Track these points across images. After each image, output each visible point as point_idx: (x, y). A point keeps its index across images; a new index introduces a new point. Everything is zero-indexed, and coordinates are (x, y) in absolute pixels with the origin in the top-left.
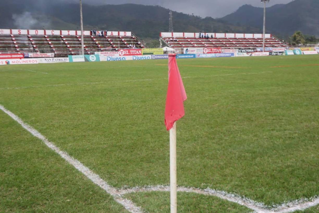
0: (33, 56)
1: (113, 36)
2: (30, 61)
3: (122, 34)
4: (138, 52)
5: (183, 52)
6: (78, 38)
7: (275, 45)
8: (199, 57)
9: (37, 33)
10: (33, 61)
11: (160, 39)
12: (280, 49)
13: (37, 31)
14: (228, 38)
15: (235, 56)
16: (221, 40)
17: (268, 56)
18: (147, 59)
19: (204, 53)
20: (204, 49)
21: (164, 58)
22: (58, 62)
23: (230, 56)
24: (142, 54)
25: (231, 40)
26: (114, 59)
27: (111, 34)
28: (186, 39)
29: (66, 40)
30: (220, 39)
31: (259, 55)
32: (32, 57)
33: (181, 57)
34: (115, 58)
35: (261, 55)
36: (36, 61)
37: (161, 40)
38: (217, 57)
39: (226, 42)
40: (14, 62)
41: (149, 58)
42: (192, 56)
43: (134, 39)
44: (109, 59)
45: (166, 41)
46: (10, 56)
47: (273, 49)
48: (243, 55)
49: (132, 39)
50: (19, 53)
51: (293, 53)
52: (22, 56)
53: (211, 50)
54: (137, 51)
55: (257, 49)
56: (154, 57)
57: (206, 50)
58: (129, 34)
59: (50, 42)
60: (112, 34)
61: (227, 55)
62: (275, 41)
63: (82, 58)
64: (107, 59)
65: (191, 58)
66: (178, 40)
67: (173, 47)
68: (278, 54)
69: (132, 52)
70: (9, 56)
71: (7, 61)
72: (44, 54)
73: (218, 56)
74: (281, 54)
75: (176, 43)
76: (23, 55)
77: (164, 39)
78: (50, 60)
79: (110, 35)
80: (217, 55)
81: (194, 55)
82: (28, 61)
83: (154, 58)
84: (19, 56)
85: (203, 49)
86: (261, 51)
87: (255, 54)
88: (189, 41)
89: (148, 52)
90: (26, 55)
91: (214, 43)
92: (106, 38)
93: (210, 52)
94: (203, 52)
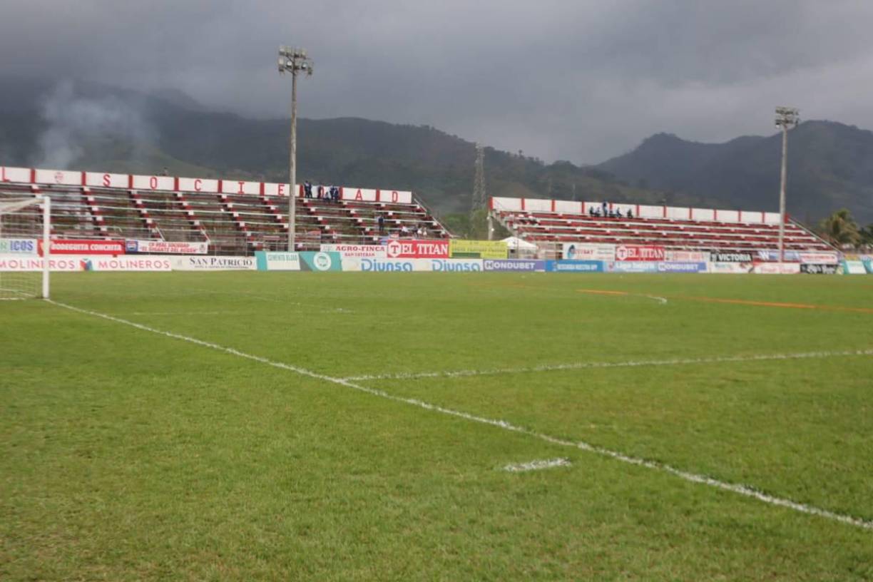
0: (150, 250)
1: (362, 201)
2: (148, 264)
3: (386, 196)
4: (440, 248)
5: (561, 253)
6: (266, 203)
7: (802, 245)
8: (613, 270)
9: (154, 185)
10: (158, 265)
11: (489, 214)
12: (822, 257)
13: (156, 179)
14: (672, 220)
15: (708, 271)
16: (655, 225)
17: (797, 274)
18: (471, 270)
19: (617, 259)
20: (617, 248)
21: (519, 270)
22: (226, 268)
23: (695, 272)
24: (450, 255)
25: (682, 227)
26: (381, 268)
27: (357, 197)
28: (560, 218)
29: (235, 209)
30: (650, 221)
31: (774, 270)
32: (148, 250)
33: (564, 268)
34: (384, 264)
35: (778, 272)
36: (165, 262)
37: (492, 217)
38: (659, 272)
39: (669, 232)
40: (105, 263)
41: (476, 267)
42: (594, 267)
43: (418, 211)
44: (367, 266)
45: (506, 222)
46: (86, 247)
47: (804, 257)
48: (731, 268)
49: (413, 211)
50: (108, 239)
51: (862, 270)
52: (119, 248)
53: (637, 252)
54: (437, 247)
55: (760, 253)
56: (491, 265)
57: (622, 251)
58: (405, 197)
59: (191, 213)
60: (361, 197)
61: (689, 267)
62: (799, 234)
63: (294, 258)
64: (363, 265)
65: (590, 271)
66: (538, 220)
67: (528, 239)
68: (825, 269)
69: (423, 249)
70: (82, 245)
71: (86, 262)
72: (181, 246)
73: (663, 269)
74: (831, 270)
75: (536, 228)
76: (123, 245)
77: (503, 214)
78: (206, 262)
79: (354, 198)
80: (661, 266)
81: (599, 263)
82: (144, 263)
83: (490, 268)
84: (110, 248)
85: (614, 249)
86: (772, 260)
87: (762, 269)
88: (569, 225)
89: (466, 251)
90: (129, 246)
91: (637, 231)
92: (344, 207)
93: (634, 256)
94: (616, 255)
